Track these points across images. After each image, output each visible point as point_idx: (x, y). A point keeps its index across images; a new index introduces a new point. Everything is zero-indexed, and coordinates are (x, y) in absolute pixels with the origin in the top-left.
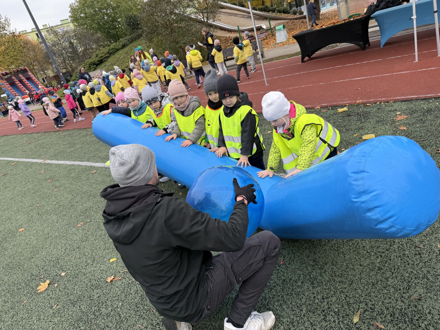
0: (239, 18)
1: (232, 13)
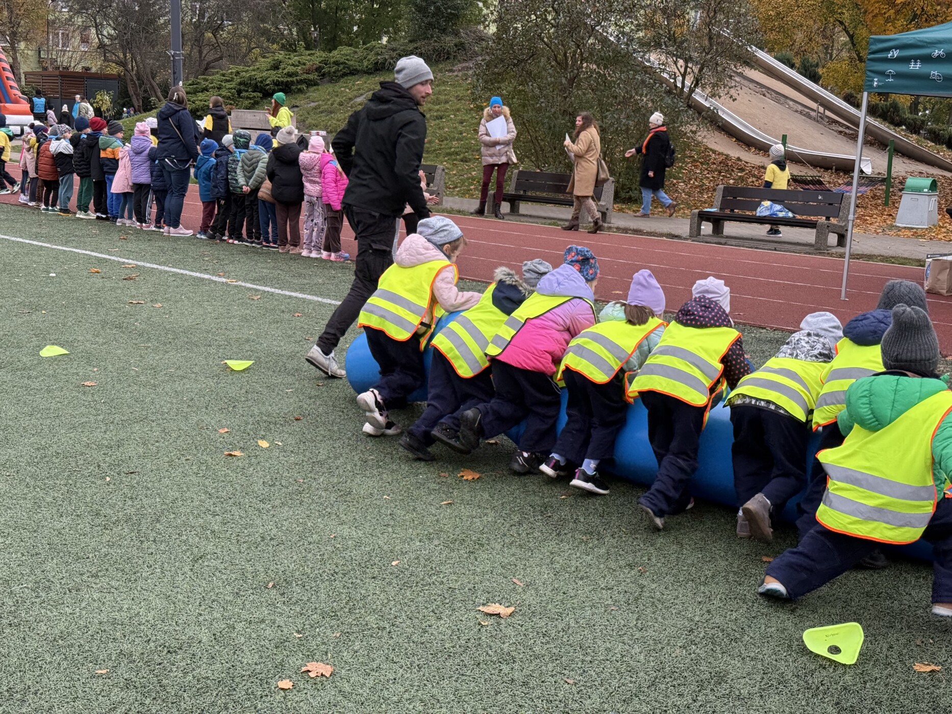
0: (790, 112)
1: (769, 88)
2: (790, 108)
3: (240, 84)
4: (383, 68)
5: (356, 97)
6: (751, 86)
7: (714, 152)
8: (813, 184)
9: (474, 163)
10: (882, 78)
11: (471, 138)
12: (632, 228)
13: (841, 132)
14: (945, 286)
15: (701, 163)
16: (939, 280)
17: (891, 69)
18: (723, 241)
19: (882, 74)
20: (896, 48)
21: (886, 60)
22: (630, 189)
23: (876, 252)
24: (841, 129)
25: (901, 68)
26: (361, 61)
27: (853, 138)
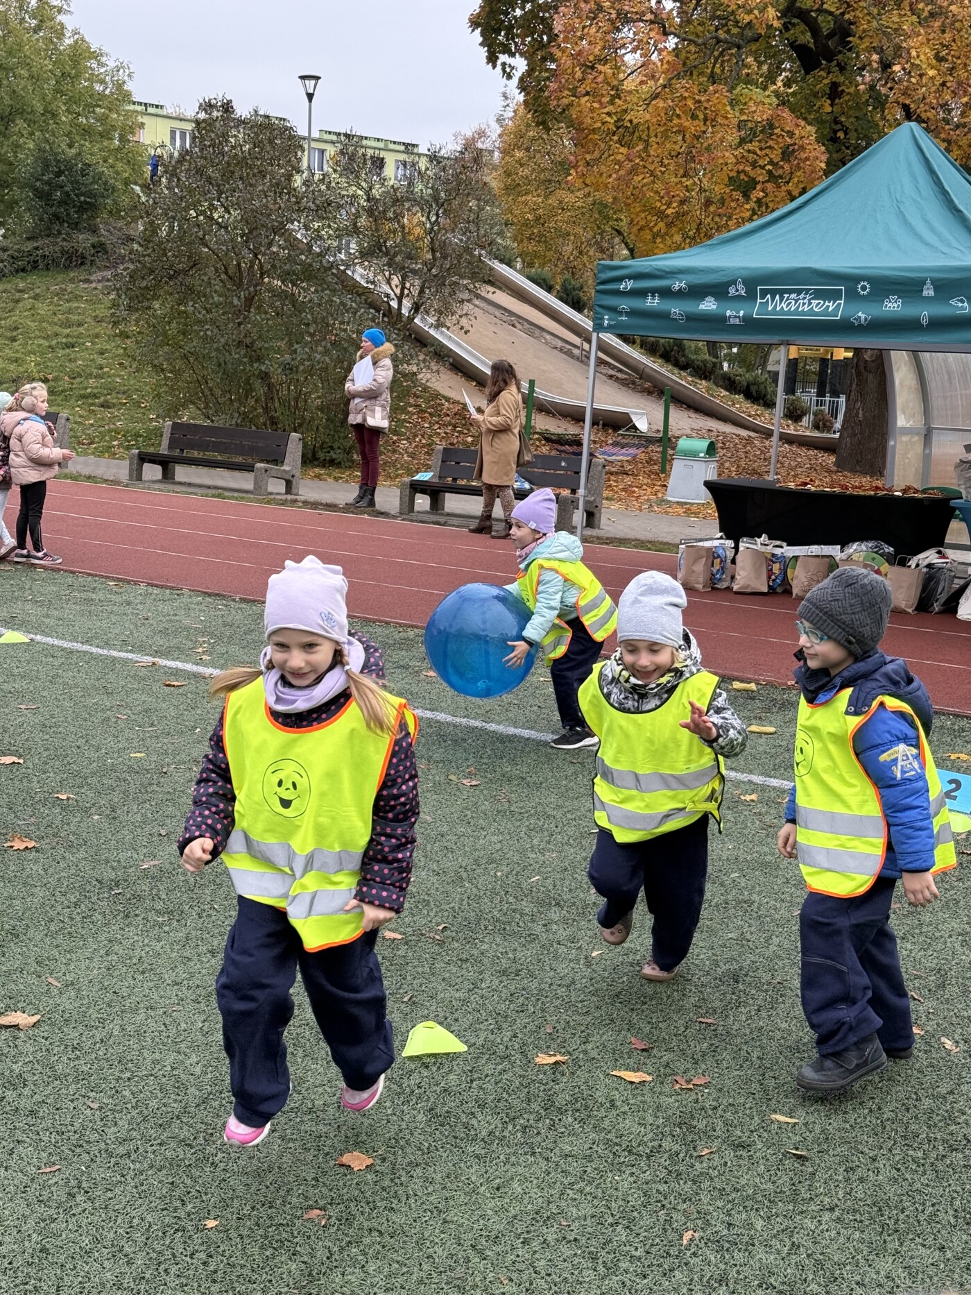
0: (548, 349)
1: (519, 317)
2: (547, 343)
6: (497, 313)
7: (448, 399)
8: (570, 445)
9: (120, 409)
10: (614, 315)
11: (114, 375)
12: (324, 502)
13: (611, 377)
14: (701, 580)
15: (431, 414)
16: (693, 572)
17: (625, 304)
18: (442, 519)
19: (613, 310)
20: (630, 277)
21: (618, 293)
22: (331, 447)
23: (632, 535)
24: (611, 372)
25: (636, 303)
27: (627, 384)
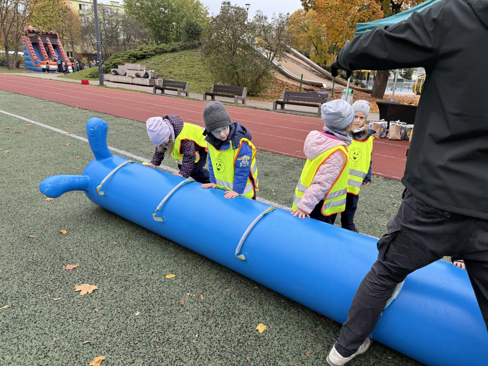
2: (301, 66)
3: (130, 55)
4: (175, 50)
5: (166, 60)
6: (290, 59)
9: (203, 82)
11: (202, 74)
12: (253, 106)
14: (378, 135)
15: (275, 83)
20: (369, 28)
22: (253, 92)
24: (317, 74)
26: (168, 48)
27: (320, 76)
